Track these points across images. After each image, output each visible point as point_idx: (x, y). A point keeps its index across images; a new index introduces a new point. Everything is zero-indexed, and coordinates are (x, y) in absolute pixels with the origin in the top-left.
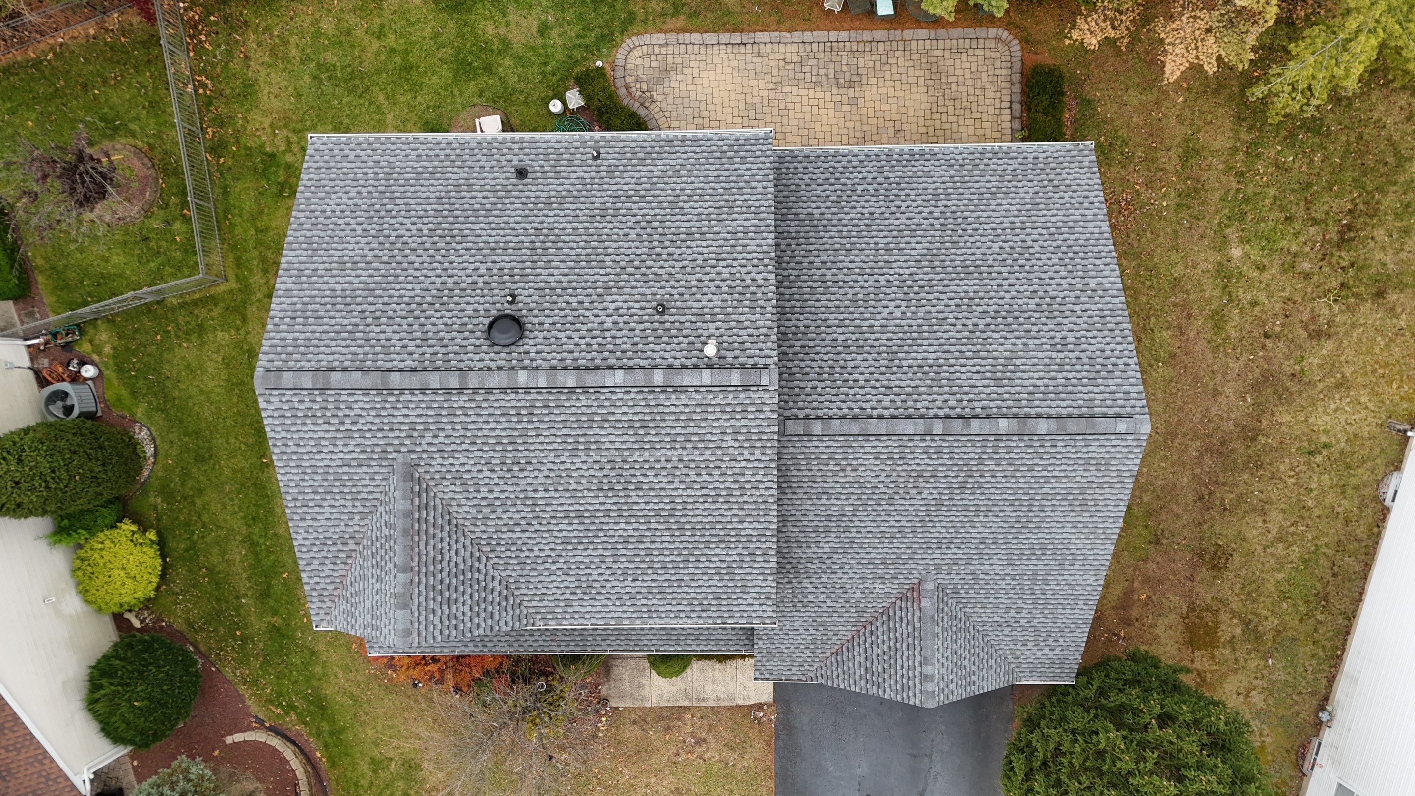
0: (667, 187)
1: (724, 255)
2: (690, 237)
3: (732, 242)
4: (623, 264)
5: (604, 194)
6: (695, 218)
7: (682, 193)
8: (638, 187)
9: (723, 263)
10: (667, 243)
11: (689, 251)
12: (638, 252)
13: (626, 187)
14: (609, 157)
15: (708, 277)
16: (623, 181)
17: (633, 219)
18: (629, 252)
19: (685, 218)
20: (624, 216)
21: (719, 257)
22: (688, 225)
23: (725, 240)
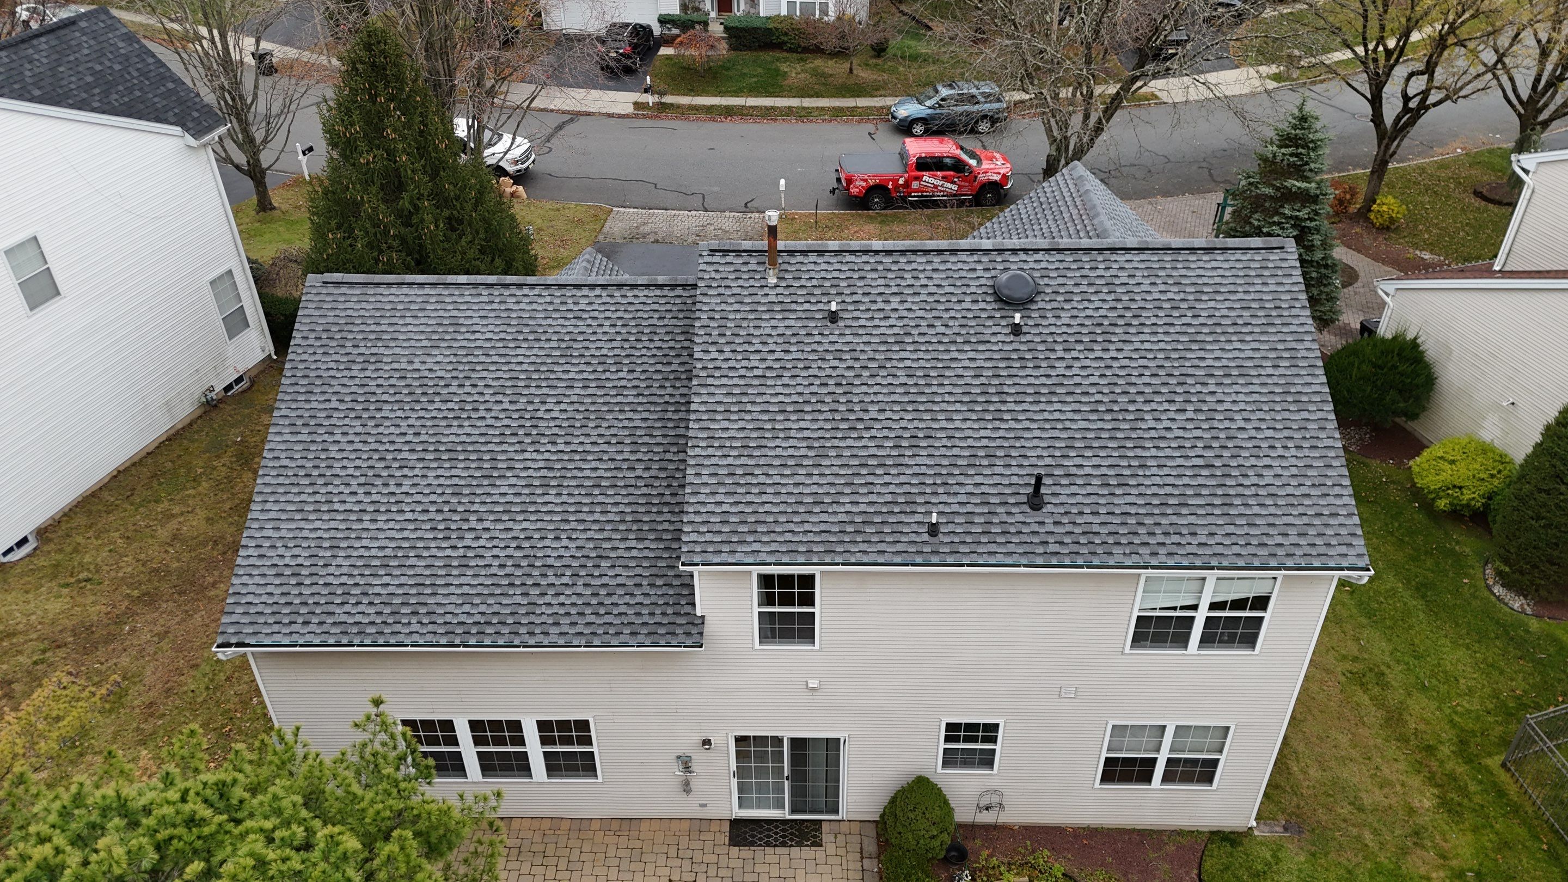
0: (830, 479)
1: (756, 382)
2: (798, 407)
3: (745, 399)
4: (883, 373)
5: (917, 470)
6: (793, 433)
7: (810, 470)
8: (871, 479)
9: (756, 372)
10: (828, 399)
11: (799, 389)
12: (864, 389)
13: (887, 479)
14: (915, 528)
15: (777, 356)
16: (892, 488)
17: (873, 433)
18: (876, 389)
19: (806, 434)
20: (886, 437)
21: (762, 381)
22: (802, 424)
23: (753, 403)
